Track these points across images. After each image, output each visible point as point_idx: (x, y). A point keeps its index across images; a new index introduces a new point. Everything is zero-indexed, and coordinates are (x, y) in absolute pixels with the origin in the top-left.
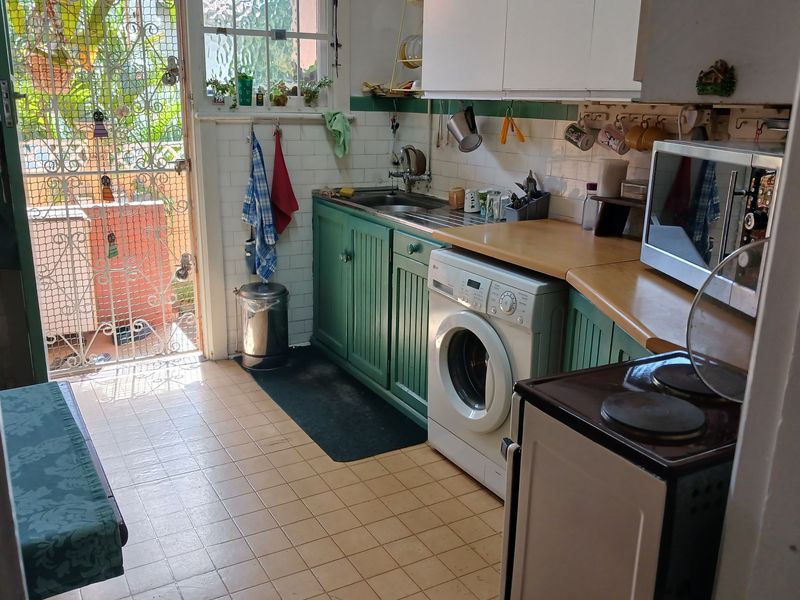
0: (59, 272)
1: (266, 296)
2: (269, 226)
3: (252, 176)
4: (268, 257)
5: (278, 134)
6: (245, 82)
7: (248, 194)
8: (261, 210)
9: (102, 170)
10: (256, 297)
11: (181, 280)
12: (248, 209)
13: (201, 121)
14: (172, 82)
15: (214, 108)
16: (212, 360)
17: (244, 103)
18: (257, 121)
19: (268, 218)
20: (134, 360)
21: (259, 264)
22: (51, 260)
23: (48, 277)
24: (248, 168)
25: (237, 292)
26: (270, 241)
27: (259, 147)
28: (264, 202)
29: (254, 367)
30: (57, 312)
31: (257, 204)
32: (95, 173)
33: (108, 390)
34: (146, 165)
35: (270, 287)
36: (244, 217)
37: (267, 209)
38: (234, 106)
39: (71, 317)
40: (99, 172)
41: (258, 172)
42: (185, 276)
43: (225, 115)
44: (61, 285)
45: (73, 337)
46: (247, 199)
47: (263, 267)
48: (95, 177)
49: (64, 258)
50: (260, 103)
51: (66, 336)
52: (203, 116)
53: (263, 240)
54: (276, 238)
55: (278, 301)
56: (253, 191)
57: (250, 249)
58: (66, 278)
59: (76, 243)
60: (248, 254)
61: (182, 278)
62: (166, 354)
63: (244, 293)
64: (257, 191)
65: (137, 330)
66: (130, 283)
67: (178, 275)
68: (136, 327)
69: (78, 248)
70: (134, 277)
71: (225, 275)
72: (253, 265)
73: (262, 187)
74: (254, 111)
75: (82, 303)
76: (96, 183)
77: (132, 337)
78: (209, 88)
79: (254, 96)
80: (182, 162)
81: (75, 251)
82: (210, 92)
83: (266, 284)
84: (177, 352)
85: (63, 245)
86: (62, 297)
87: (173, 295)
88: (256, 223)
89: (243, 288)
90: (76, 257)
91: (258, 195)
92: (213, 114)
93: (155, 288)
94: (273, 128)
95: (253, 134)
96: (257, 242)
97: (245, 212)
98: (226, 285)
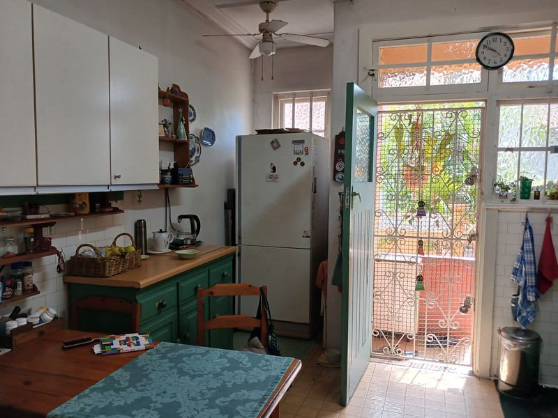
0: (386, 293)
1: (521, 339)
2: (532, 287)
3: (522, 249)
4: (528, 310)
5: (549, 221)
6: (526, 183)
7: (518, 261)
8: (526, 274)
9: (420, 236)
10: (512, 339)
11: (463, 314)
12: (516, 272)
13: (487, 209)
14: (472, 184)
15: (499, 200)
16: (477, 377)
17: (523, 197)
18: (532, 210)
19: (532, 281)
20: (425, 360)
21: (520, 314)
22: (383, 285)
23: (380, 295)
24: (521, 243)
25: (500, 331)
26: (531, 298)
27: (530, 229)
28: (529, 268)
29: (505, 391)
30: (382, 317)
31: (524, 269)
32: (415, 237)
33: (399, 374)
34: (449, 235)
35: (527, 333)
36: (512, 277)
37: (531, 274)
38: (514, 200)
39: (390, 322)
40: (417, 237)
41: (528, 246)
42: (465, 311)
43: (506, 205)
44: (386, 301)
45: (388, 334)
46: (516, 264)
47: (523, 317)
48: (416, 240)
49: (390, 286)
50: (537, 197)
51: (386, 333)
52: (489, 206)
53: (525, 297)
54: (537, 297)
55: (529, 346)
56: (522, 260)
57: (515, 301)
58: (390, 298)
59: (398, 278)
60: (513, 305)
61: (463, 312)
62: (447, 363)
63: (503, 333)
64: (524, 260)
65: (429, 341)
66: (429, 309)
67: (461, 310)
68: (429, 339)
69: (399, 281)
70: (432, 305)
71: (493, 317)
72: (516, 313)
73: (529, 257)
74: (532, 203)
75: (397, 315)
76: (415, 244)
77: (425, 344)
78: (497, 187)
79: (532, 193)
80: (473, 235)
81: (397, 283)
82: (498, 190)
83: (523, 330)
84: (454, 363)
85: (391, 278)
86: (386, 309)
87: (456, 322)
88: (522, 283)
89: (505, 329)
90: (398, 287)
91: (525, 263)
92: (497, 204)
93: (445, 316)
94: (545, 216)
95: (527, 219)
96: (520, 297)
97: (514, 274)
98: (493, 324)
